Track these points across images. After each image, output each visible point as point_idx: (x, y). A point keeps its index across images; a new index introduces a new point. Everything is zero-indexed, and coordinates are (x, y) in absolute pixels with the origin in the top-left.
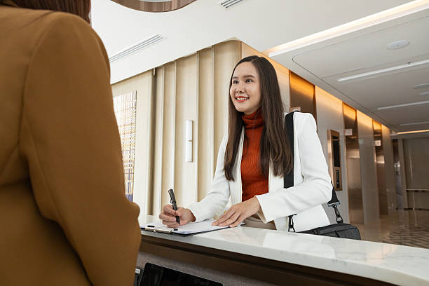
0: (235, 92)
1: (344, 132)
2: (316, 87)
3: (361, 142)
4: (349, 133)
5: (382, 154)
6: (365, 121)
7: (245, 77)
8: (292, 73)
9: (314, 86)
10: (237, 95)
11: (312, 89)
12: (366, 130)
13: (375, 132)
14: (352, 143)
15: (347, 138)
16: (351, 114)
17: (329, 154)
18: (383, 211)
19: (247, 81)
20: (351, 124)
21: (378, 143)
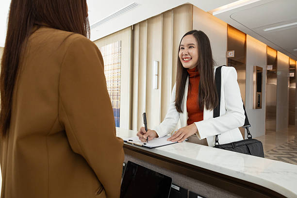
0: (182, 55)
1: (267, 67)
2: (247, 35)
3: (279, 73)
4: (270, 68)
5: (294, 82)
6: (283, 59)
7: (189, 45)
8: (229, 26)
9: (246, 35)
10: (184, 57)
11: (244, 37)
12: (283, 65)
13: (291, 66)
14: (271, 75)
15: (268, 71)
16: (273, 54)
17: (254, 82)
18: (291, 122)
19: (190, 47)
20: (273, 61)
21: (292, 75)
